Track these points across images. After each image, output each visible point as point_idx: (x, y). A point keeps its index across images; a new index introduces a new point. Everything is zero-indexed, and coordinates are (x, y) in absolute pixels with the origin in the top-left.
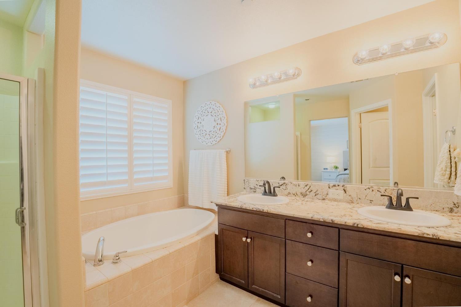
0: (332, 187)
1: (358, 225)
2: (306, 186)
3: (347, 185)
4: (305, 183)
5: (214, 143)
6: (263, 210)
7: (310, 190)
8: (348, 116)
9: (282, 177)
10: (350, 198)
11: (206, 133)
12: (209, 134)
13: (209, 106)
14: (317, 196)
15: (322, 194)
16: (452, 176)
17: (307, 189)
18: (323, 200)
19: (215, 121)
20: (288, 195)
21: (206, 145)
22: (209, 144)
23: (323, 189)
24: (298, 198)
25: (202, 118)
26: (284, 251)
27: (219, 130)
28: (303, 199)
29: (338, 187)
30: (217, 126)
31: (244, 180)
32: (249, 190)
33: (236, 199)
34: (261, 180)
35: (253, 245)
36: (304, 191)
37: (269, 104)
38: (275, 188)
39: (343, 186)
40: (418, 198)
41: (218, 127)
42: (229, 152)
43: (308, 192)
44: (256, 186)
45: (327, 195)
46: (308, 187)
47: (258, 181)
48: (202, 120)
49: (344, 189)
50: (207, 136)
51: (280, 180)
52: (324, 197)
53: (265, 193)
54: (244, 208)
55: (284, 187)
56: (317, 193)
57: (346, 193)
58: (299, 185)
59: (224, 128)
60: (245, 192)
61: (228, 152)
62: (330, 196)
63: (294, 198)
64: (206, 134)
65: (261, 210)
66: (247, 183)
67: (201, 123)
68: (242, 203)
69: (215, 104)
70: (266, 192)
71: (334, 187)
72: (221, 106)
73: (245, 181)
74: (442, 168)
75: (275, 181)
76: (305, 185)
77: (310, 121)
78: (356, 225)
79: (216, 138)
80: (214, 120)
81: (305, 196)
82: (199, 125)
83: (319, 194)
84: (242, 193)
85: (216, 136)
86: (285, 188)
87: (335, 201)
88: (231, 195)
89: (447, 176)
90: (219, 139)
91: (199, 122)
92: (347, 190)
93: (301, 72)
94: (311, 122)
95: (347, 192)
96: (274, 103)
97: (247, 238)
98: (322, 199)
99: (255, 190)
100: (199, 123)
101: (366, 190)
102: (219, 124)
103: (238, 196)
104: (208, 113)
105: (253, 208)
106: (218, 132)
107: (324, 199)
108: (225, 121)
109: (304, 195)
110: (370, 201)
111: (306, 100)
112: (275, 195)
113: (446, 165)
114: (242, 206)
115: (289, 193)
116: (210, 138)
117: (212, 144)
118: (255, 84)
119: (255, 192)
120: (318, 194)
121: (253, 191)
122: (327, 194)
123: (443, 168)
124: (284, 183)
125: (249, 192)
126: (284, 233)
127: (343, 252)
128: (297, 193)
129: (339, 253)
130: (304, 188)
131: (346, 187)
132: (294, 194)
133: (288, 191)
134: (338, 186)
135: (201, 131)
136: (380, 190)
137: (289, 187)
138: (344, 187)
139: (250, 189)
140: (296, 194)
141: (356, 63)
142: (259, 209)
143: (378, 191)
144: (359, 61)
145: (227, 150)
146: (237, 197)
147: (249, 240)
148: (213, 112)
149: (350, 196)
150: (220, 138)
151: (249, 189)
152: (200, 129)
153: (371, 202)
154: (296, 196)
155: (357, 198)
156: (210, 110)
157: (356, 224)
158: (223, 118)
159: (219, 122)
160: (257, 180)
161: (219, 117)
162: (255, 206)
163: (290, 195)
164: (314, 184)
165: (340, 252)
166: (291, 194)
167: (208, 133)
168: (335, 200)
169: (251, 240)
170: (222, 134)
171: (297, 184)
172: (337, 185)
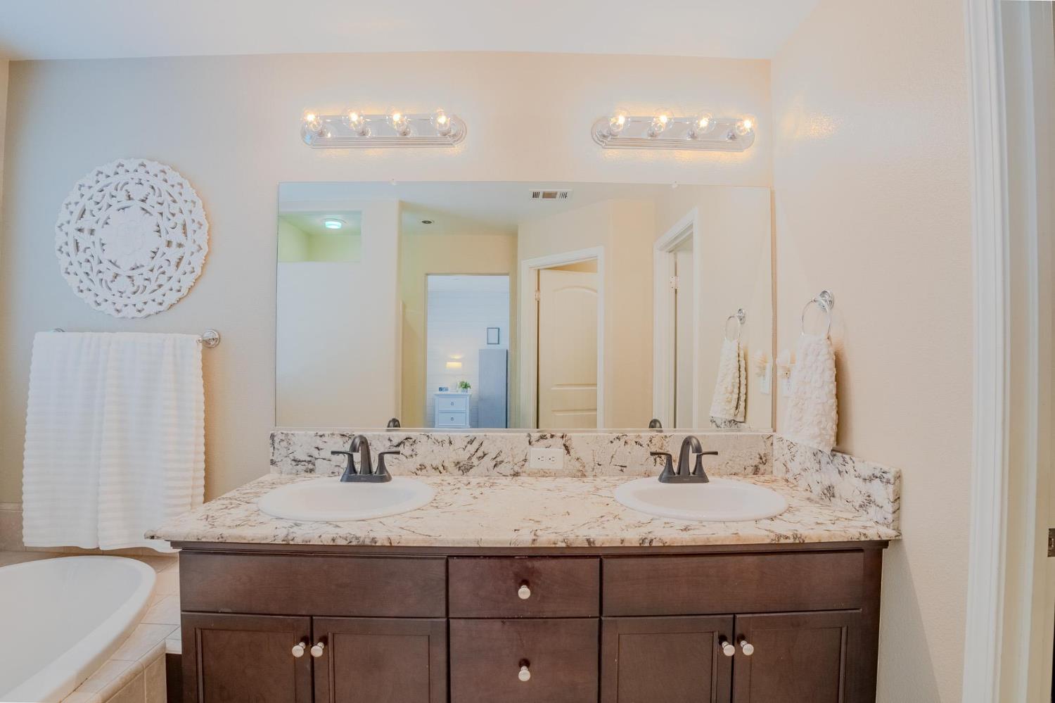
0: (538, 441)
1: (651, 541)
2: (471, 442)
3: (571, 434)
4: (467, 434)
5: (152, 308)
6: (374, 540)
7: (480, 453)
8: (512, 272)
9: (391, 419)
10: (578, 465)
11: (115, 270)
12: (129, 277)
13: (137, 176)
14: (501, 468)
15: (513, 460)
16: (740, 402)
17: (473, 452)
18: (514, 475)
19: (159, 231)
20: (419, 472)
21: (115, 313)
22: (130, 312)
23: (515, 447)
24: (450, 479)
25: (102, 216)
26: (443, 657)
27: (173, 263)
28: (464, 479)
29: (550, 441)
30: (166, 249)
31: (272, 436)
32: (287, 465)
33: (253, 507)
34: (333, 434)
35: (331, 660)
36: (463, 456)
37: (328, 216)
38: (385, 456)
39: (563, 437)
40: (716, 453)
41: (173, 253)
42: (212, 343)
43: (474, 460)
44: (315, 453)
45: (523, 462)
46: (476, 445)
47: (321, 436)
48: (101, 222)
49: (564, 445)
50: (122, 283)
51: (388, 431)
52: (517, 469)
53: (351, 475)
54: (299, 541)
55: (405, 450)
56: (499, 459)
57: (569, 452)
58: (450, 443)
59: (198, 260)
60: (273, 475)
61: (208, 345)
62: (533, 464)
63: (437, 478)
64: (116, 276)
65: (368, 542)
66: (284, 444)
67: (92, 232)
68: (283, 523)
69: (163, 172)
70: (355, 472)
71: (542, 442)
72: (186, 184)
73: (275, 438)
74: (726, 388)
75: (375, 433)
76: (469, 439)
77: (427, 274)
78: (647, 544)
79: (161, 291)
80: (157, 228)
81: (468, 470)
82: (84, 240)
83: (505, 461)
84: (267, 478)
85: (160, 286)
86: (410, 453)
87: (543, 476)
88: (224, 496)
89: (734, 403)
90: (172, 297)
91: (86, 227)
92: (574, 444)
93: (464, 130)
94: (429, 276)
95: (572, 451)
96: (339, 217)
97: (309, 641)
98: (512, 473)
99: (310, 466)
100: (86, 232)
101: (612, 442)
102: (174, 244)
103: (257, 495)
104: (129, 198)
105: (333, 540)
106: (171, 270)
107: (516, 474)
108: (202, 237)
109: (464, 468)
110: (620, 468)
111: (425, 222)
112: (383, 476)
113: (733, 381)
114: (290, 538)
115: (422, 467)
116: (135, 293)
117: (143, 314)
118: (321, 134)
119: (311, 471)
120: (502, 461)
121: (304, 468)
122: (525, 460)
123: (729, 389)
124: (406, 439)
125: (291, 473)
126: (443, 602)
127: (610, 619)
128: (446, 464)
129: (600, 622)
130: (464, 449)
131: (570, 439)
132: (436, 469)
133: (418, 460)
134: (552, 436)
135: (94, 262)
136: (640, 441)
137: (420, 448)
138: (564, 439)
139: (294, 463)
140: (441, 468)
141: (599, 142)
142: (357, 538)
143: (636, 442)
144: (607, 137)
145: (208, 335)
146: (255, 500)
147: (317, 650)
148: (152, 200)
149: (578, 459)
150: (180, 295)
151: (290, 462)
152: (87, 256)
153: (622, 470)
154: (441, 473)
155: (592, 464)
156: (138, 192)
157: (647, 541)
158: (195, 226)
159: (177, 236)
160: (320, 433)
161: (179, 219)
162: (337, 526)
163: (424, 471)
164: (492, 437)
165: (603, 618)
166: (429, 468)
167: (124, 270)
168: (545, 474)
169: (326, 643)
170: (188, 281)
171: (444, 439)
172: (549, 436)
